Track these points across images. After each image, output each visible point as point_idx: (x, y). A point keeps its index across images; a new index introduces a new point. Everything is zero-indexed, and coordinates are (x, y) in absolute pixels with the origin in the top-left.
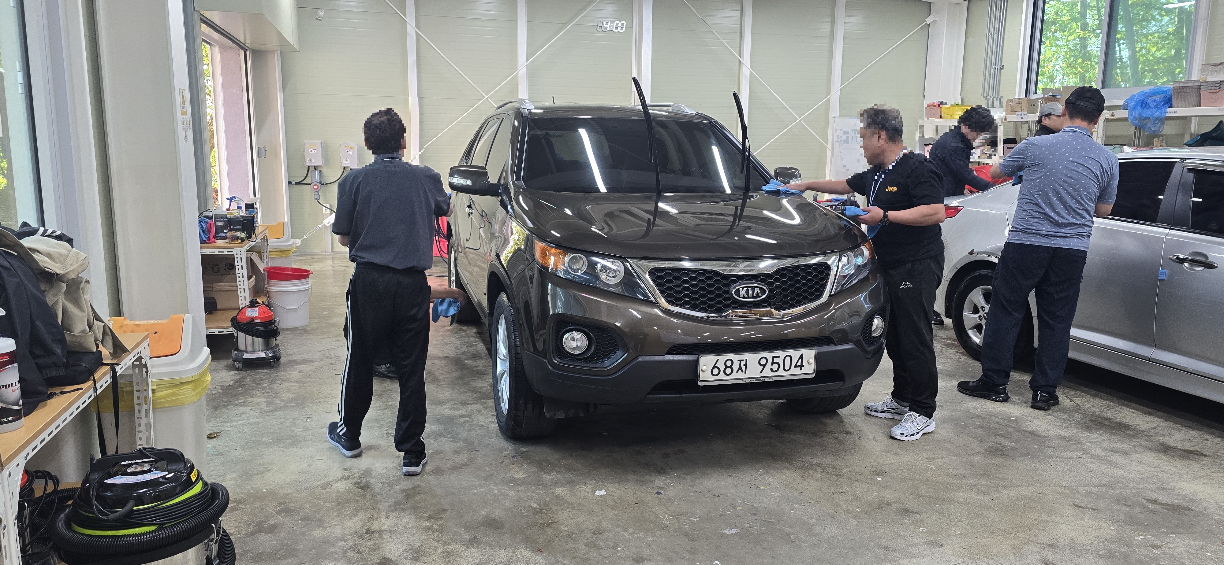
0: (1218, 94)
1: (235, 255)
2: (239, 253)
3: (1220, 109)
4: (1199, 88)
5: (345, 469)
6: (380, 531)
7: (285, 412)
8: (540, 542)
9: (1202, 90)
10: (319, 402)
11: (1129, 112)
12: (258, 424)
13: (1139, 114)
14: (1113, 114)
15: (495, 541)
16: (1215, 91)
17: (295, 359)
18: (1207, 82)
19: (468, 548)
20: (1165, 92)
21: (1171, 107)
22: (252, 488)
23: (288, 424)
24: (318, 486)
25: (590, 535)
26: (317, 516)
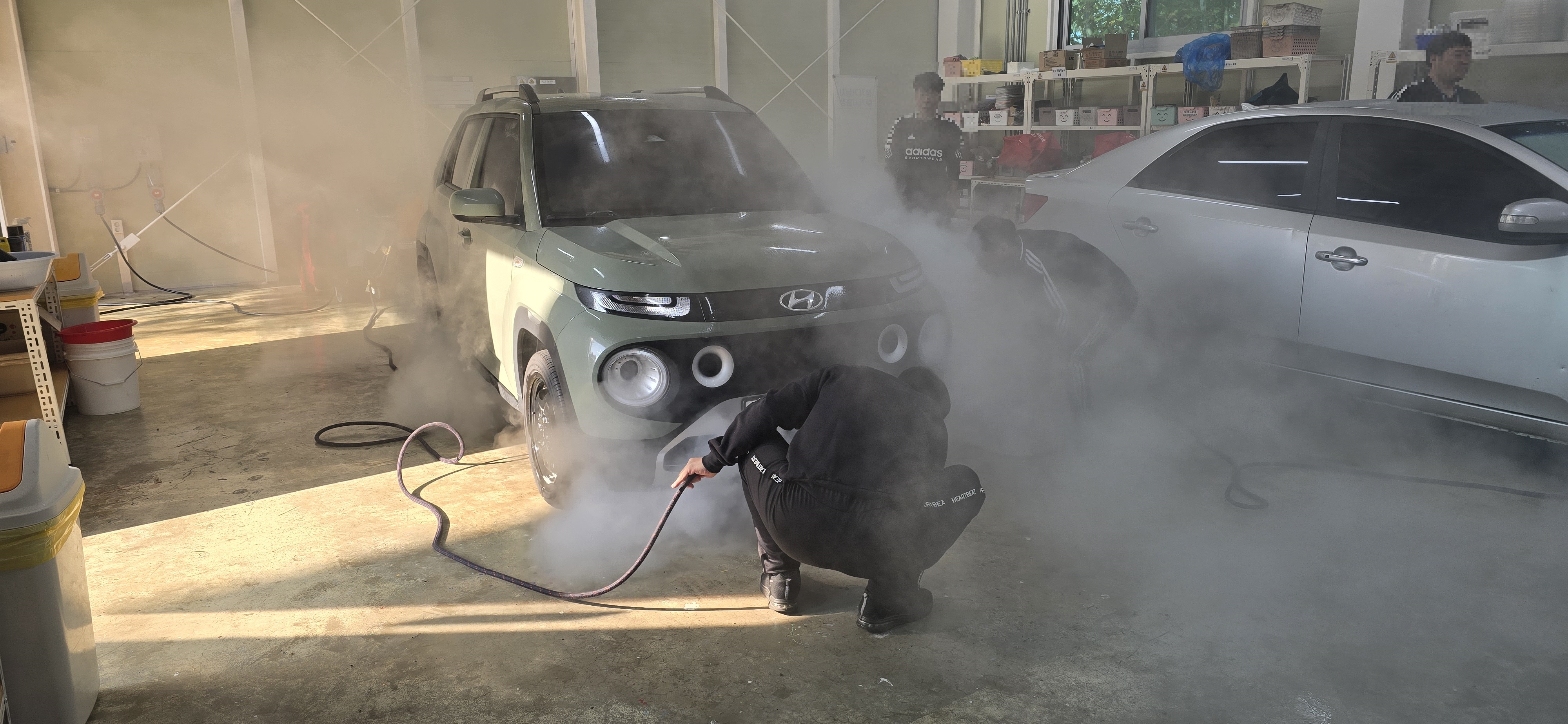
0: (1282, 41)
1: (20, 311)
2: (26, 308)
3: (1284, 59)
4: (1260, 34)
5: (296, 624)
6: (392, 711)
7: (159, 547)
8: (637, 690)
9: (1264, 36)
10: (211, 525)
11: (1183, 64)
12: (119, 570)
13: (1195, 68)
14: (1164, 69)
15: (572, 699)
16: (1279, 38)
17: (141, 462)
18: (1270, 27)
19: (538, 716)
20: (1221, 40)
21: (1229, 58)
22: (153, 674)
23: (171, 566)
24: (262, 657)
25: (702, 669)
26: (282, 703)
